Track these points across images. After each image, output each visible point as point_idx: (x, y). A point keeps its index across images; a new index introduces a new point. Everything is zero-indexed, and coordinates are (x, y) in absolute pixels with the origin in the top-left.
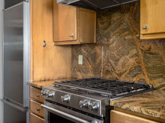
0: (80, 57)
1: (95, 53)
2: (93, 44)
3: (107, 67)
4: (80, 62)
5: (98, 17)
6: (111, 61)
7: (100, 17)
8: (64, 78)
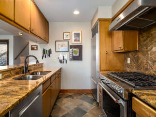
0: (129, 59)
1: (138, 57)
2: (137, 51)
3: (146, 66)
4: (129, 62)
5: (140, 34)
6: (149, 62)
7: (141, 34)
8: (118, 70)
